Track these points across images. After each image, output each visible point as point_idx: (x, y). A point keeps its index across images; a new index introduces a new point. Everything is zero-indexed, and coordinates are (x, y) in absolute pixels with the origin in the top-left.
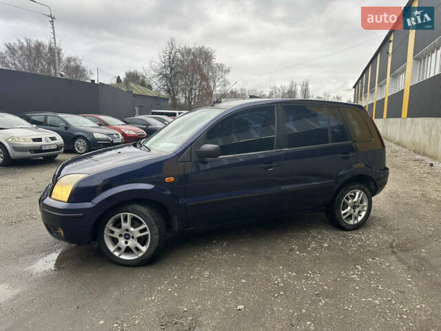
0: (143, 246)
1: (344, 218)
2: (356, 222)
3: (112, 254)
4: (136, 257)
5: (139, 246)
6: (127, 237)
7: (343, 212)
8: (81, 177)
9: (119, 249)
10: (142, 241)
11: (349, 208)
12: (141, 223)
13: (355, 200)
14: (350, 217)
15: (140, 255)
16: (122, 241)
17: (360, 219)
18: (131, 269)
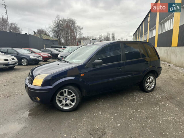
0: (73, 103)
1: (147, 87)
2: (151, 89)
3: (59, 107)
4: (70, 108)
5: (71, 103)
6: (66, 99)
7: (146, 85)
8: (46, 75)
9: (63, 105)
10: (72, 101)
11: (148, 83)
12: (72, 94)
13: (150, 80)
14: (148, 87)
15: (72, 107)
16: (64, 102)
17: (152, 87)
18: (69, 113)
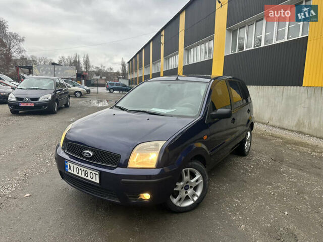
2: (248, 150)
3: (175, 206)
5: (196, 193)
7: (246, 145)
9: (180, 199)
12: (195, 175)
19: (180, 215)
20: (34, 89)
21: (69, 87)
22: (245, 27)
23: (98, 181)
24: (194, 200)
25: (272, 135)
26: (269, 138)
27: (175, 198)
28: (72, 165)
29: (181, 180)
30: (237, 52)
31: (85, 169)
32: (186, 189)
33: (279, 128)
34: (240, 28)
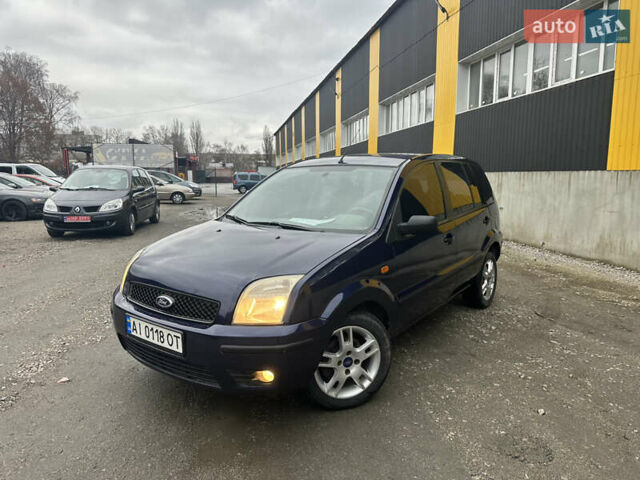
1: (483, 293)
2: (489, 297)
3: (326, 396)
4: (360, 390)
5: (366, 373)
6: (349, 362)
9: (336, 385)
12: (364, 339)
14: (486, 293)
15: (366, 386)
17: (491, 292)
19: (337, 413)
20: (91, 189)
21: (161, 185)
22: (494, 56)
23: (180, 350)
24: (362, 387)
25: (548, 269)
26: (540, 273)
27: (327, 382)
28: (137, 322)
29: (336, 348)
30: (480, 106)
31: (160, 329)
32: (346, 366)
33: (564, 254)
34: (485, 60)
